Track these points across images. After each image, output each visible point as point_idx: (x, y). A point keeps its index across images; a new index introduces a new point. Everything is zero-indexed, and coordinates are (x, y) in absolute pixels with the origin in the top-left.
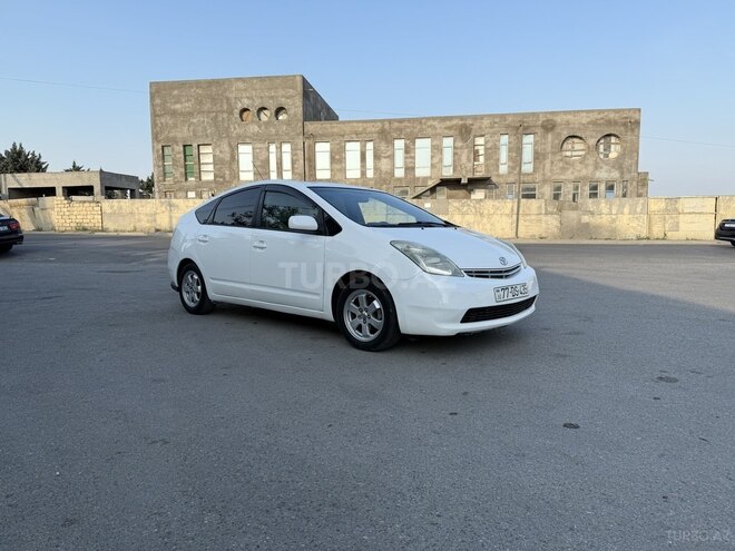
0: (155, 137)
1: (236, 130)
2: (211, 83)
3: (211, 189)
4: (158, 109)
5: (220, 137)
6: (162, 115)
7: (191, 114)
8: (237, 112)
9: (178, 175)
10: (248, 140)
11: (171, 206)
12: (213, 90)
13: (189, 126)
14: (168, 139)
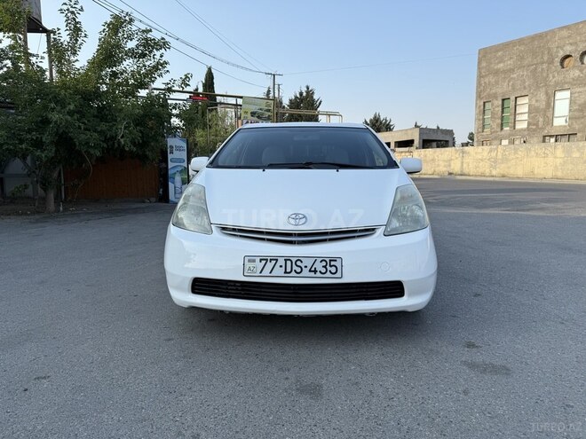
0: (479, 96)
1: (555, 78)
2: (533, 38)
3: (523, 137)
4: (483, 71)
5: (538, 88)
6: (486, 76)
7: (512, 71)
8: (558, 60)
9: (494, 126)
10: (566, 86)
11: (463, 152)
12: (536, 44)
13: (509, 82)
14: (489, 95)
